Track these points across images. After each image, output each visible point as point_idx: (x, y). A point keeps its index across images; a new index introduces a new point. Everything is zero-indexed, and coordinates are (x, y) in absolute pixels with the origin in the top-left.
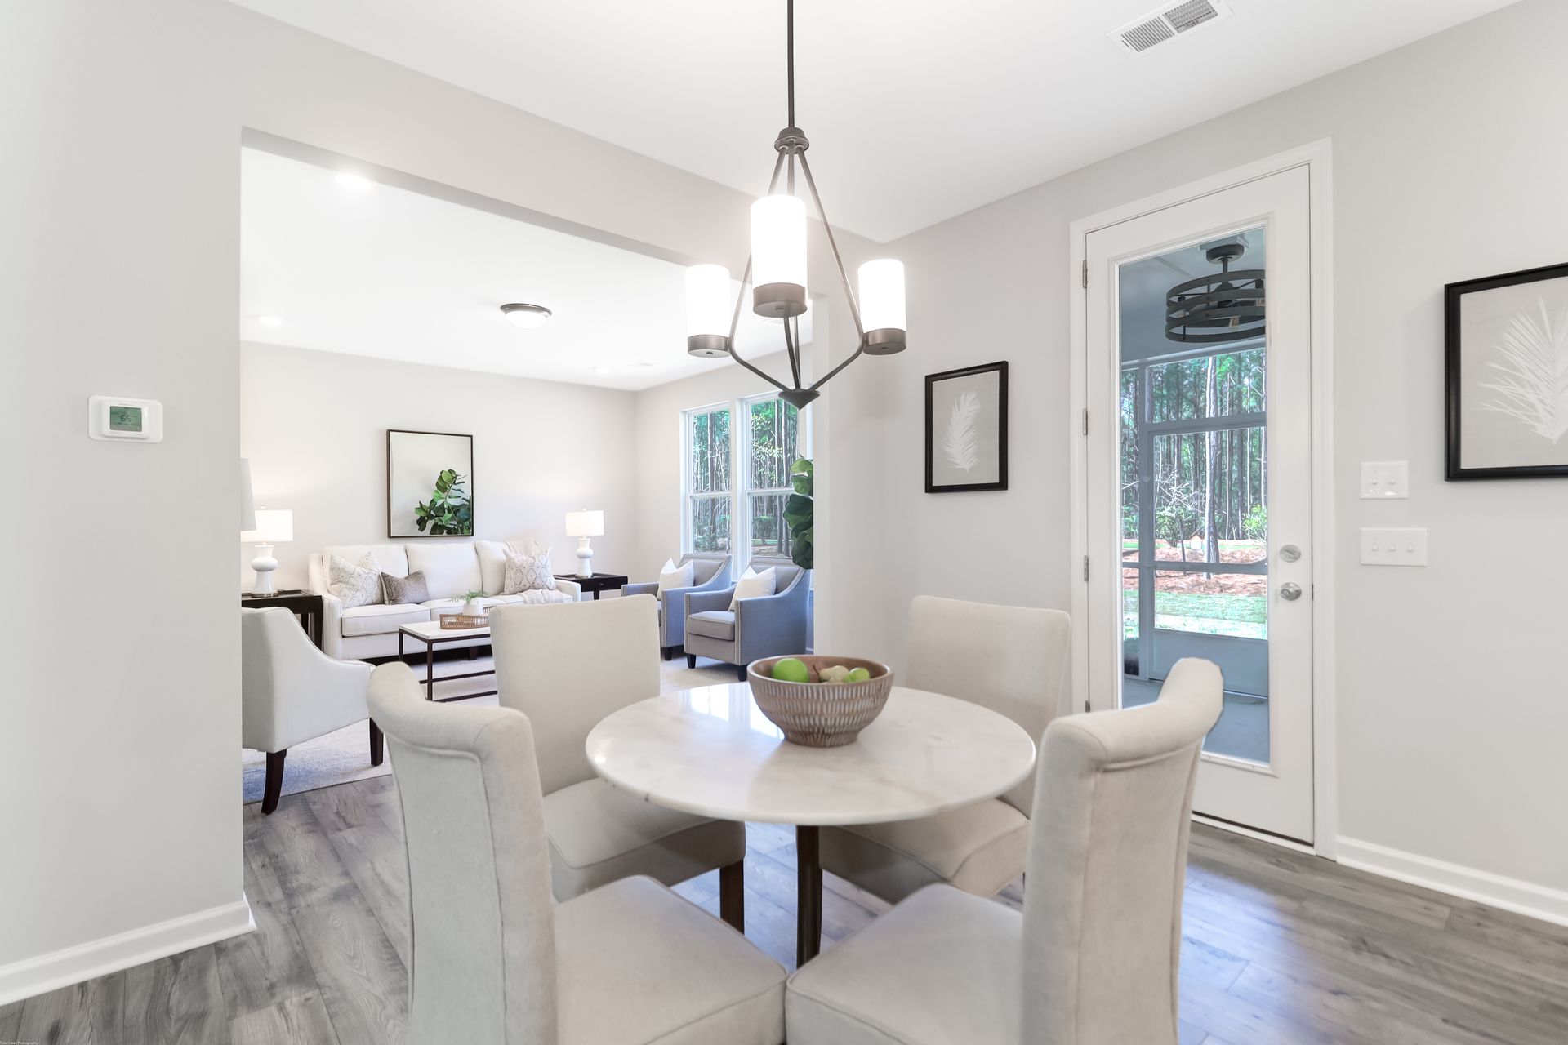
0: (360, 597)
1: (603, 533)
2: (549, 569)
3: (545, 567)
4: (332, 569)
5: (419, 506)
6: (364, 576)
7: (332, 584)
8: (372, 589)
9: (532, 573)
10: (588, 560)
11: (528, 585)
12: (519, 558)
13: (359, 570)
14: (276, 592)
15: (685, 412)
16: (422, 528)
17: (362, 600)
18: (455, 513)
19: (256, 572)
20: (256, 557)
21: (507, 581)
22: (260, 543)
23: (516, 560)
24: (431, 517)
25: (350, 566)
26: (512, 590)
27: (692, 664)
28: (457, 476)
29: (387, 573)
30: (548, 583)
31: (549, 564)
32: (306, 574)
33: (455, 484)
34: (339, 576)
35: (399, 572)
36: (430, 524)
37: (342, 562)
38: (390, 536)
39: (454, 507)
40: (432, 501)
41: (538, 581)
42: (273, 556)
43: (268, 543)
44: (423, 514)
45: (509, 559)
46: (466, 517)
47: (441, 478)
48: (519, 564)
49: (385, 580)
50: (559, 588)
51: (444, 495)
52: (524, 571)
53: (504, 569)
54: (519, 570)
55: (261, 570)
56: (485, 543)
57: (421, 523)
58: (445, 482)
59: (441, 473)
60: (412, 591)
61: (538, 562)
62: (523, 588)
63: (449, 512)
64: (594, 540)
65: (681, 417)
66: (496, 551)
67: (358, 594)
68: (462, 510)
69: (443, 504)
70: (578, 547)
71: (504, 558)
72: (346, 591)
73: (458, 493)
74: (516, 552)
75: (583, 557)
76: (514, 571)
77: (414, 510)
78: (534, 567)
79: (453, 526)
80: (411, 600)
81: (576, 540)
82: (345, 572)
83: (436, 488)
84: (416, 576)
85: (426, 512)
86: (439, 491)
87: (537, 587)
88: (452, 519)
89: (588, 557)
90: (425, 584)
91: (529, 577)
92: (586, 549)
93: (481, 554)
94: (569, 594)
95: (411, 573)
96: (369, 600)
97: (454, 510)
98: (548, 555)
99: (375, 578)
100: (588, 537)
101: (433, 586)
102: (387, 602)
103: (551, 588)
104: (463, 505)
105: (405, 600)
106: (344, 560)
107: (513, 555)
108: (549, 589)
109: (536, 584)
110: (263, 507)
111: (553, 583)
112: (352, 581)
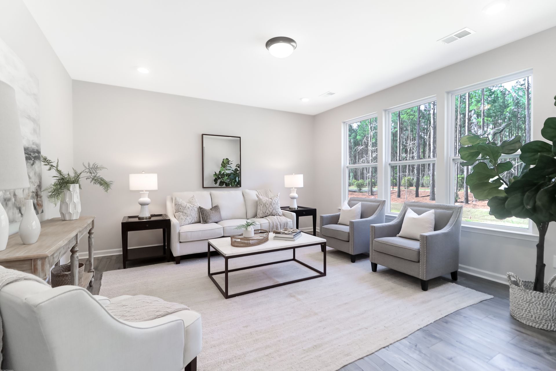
0: (189, 220)
1: (302, 186)
2: (279, 205)
3: (277, 204)
4: (175, 205)
5: (215, 173)
6: (191, 208)
7: (175, 213)
8: (195, 215)
9: (271, 207)
10: (295, 200)
11: (269, 213)
12: (264, 199)
13: (188, 205)
14: (150, 216)
15: (344, 122)
16: (216, 183)
17: (190, 221)
18: (229, 176)
19: (140, 205)
20: (140, 198)
21: (259, 211)
22: (143, 191)
23: (263, 200)
24: (219, 178)
25: (184, 203)
26: (261, 216)
27: (374, 267)
28: (229, 161)
29: (202, 206)
30: (279, 212)
31: (279, 202)
32: (165, 206)
33: (229, 164)
34: (179, 209)
35: (207, 206)
36: (219, 181)
37: (180, 201)
38: (203, 187)
39: (228, 174)
40: (220, 171)
41: (274, 211)
42: (148, 198)
43: (146, 191)
44: (216, 177)
45: (260, 199)
46: (233, 178)
47: (223, 162)
48: (264, 202)
49: (201, 210)
50: (284, 215)
51: (224, 169)
52: (267, 206)
53: (257, 204)
54: (265, 205)
55: (143, 204)
56: (247, 191)
57: (216, 181)
58: (225, 163)
59: (223, 160)
60: (214, 216)
61: (274, 201)
62: (267, 215)
63: (226, 176)
64: (299, 190)
65: (342, 125)
66: (253, 195)
67: (188, 218)
68: (232, 175)
69: (224, 173)
70: (291, 193)
71: (257, 199)
72: (182, 217)
73: (230, 168)
74: (262, 195)
75: (293, 198)
76: (262, 205)
77: (213, 176)
78: (272, 204)
79: (228, 182)
80: (213, 221)
81: (289, 190)
82: (182, 206)
83: (221, 166)
84: (216, 208)
85: (217, 176)
86: (222, 167)
87: (274, 214)
88: (227, 179)
89: (296, 198)
90: (220, 212)
91: (270, 209)
92: (295, 194)
93: (246, 197)
94: (291, 219)
95: (213, 206)
96: (193, 221)
97: (228, 175)
98: (278, 198)
99: (196, 209)
100: (295, 188)
101: (224, 213)
102: (202, 222)
103: (280, 215)
104: (232, 173)
105: (211, 221)
106: (181, 200)
107: (261, 197)
108: (279, 216)
109: (273, 213)
110: (144, 172)
111: (281, 212)
112: (185, 211)
